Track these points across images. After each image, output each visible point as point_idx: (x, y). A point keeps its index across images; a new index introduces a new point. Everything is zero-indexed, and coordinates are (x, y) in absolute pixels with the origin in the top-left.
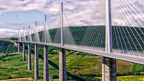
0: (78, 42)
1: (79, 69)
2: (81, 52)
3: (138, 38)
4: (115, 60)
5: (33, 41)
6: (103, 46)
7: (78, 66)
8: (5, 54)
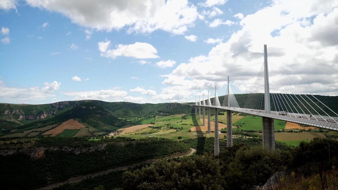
0: (242, 106)
1: (241, 126)
2: (242, 113)
3: (289, 102)
4: (273, 119)
5: (206, 105)
6: (263, 108)
7: (240, 124)
8: (186, 115)
